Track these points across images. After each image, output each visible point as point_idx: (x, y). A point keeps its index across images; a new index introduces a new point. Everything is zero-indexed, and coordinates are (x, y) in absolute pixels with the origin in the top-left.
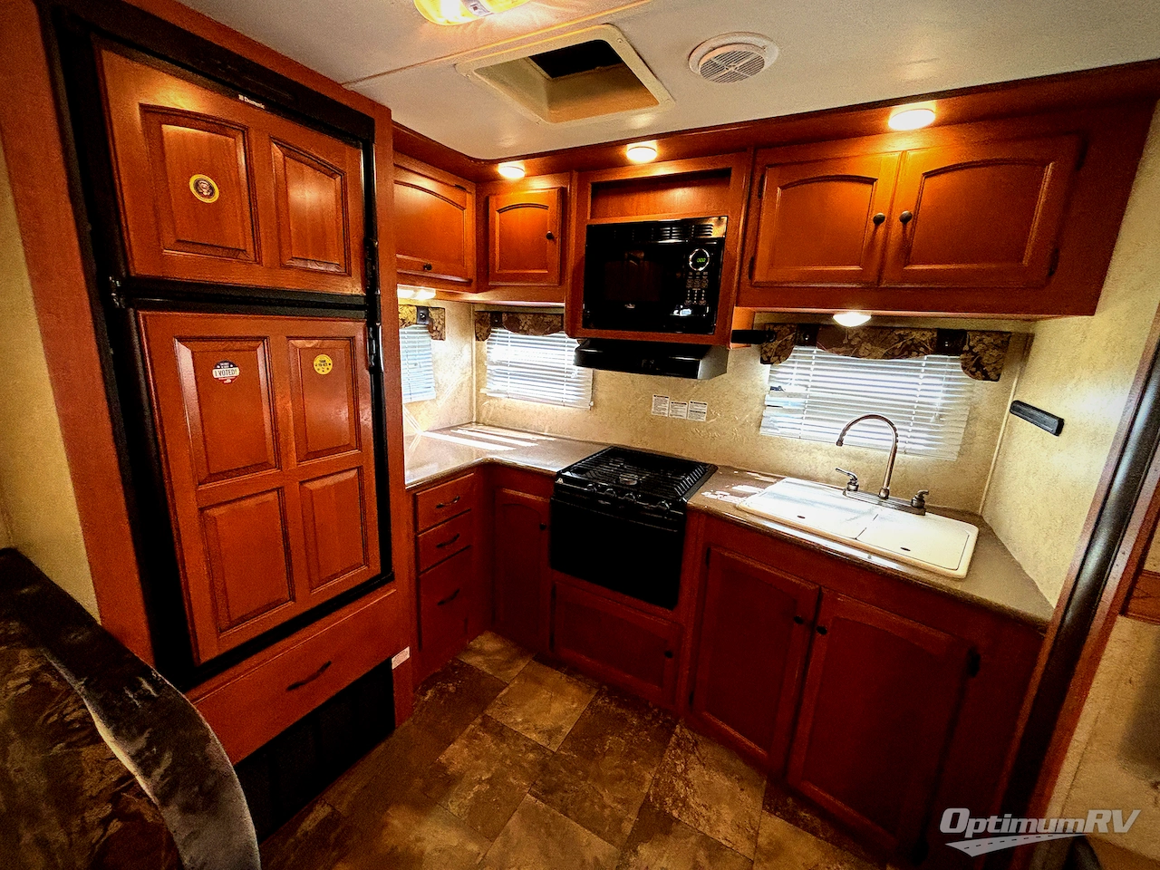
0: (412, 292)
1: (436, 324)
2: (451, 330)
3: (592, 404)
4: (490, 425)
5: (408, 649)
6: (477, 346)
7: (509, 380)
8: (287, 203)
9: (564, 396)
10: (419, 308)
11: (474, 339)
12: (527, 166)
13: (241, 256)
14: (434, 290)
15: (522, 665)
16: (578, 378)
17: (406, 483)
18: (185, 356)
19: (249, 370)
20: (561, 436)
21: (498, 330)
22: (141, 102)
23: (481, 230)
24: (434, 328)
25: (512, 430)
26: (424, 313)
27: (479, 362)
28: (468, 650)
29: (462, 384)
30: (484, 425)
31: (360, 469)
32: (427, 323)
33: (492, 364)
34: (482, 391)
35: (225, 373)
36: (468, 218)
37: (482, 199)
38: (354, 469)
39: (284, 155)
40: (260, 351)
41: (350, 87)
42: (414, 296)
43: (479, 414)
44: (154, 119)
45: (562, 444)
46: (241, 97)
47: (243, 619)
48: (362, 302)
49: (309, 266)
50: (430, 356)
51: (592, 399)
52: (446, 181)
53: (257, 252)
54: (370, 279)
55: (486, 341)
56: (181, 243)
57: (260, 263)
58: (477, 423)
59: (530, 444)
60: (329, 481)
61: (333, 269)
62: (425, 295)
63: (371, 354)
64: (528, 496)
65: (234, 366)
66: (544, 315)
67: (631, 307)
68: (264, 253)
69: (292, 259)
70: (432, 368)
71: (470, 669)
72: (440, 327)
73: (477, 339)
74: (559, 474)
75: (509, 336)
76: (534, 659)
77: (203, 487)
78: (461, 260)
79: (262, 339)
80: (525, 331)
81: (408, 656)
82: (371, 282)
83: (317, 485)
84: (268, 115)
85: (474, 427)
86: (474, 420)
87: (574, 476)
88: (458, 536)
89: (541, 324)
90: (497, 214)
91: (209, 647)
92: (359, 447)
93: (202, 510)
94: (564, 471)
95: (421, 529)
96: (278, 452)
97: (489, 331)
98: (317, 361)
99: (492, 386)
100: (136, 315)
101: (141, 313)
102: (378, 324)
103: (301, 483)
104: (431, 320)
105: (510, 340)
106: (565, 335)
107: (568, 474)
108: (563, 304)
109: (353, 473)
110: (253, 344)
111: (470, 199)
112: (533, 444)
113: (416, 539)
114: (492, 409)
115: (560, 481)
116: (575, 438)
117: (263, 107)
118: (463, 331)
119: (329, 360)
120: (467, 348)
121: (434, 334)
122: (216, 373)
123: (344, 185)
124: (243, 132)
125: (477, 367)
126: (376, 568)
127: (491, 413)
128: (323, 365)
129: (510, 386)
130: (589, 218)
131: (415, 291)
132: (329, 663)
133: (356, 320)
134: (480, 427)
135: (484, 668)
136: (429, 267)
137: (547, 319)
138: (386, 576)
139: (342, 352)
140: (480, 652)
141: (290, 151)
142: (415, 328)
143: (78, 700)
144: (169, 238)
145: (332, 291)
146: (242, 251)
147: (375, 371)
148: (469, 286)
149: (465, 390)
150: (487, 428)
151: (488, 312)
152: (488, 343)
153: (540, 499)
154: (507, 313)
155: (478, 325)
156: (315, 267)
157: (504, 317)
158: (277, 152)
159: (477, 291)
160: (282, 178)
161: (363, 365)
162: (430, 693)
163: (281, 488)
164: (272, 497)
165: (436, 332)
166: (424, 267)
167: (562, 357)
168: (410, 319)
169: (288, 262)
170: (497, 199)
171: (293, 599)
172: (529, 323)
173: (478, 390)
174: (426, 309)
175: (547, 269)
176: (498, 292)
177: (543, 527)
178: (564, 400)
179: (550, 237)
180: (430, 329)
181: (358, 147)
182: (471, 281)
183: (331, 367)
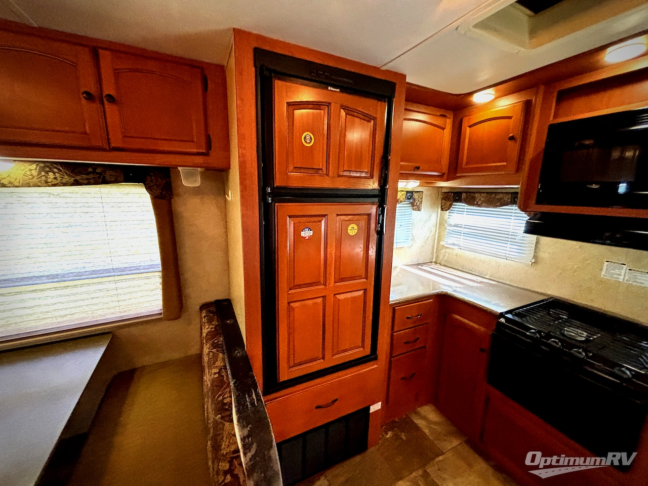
0: (406, 183)
1: (417, 202)
2: (425, 205)
3: (533, 261)
4: (444, 266)
5: (380, 403)
6: (441, 214)
7: (462, 237)
8: (345, 141)
9: (507, 252)
10: (407, 192)
11: (440, 209)
12: (496, 91)
13: (320, 172)
14: (419, 181)
15: (455, 442)
16: (523, 240)
17: (390, 300)
18: (290, 225)
19: (317, 232)
20: (501, 281)
21: (458, 204)
22: (287, 101)
23: (455, 140)
24: (415, 204)
25: (461, 271)
26: (410, 195)
27: (442, 223)
28: (417, 413)
29: (428, 238)
30: (441, 265)
31: (365, 290)
32: (411, 201)
33: (451, 225)
34: (442, 243)
35: (306, 234)
36: (447, 134)
37: (459, 119)
38: (362, 290)
39: (346, 114)
40: (323, 222)
41: (384, 68)
42: (406, 186)
43: (437, 257)
44: (291, 108)
45: (503, 288)
46: (329, 88)
47: (300, 364)
48: (377, 193)
49: (352, 174)
50: (411, 220)
51: (535, 257)
52: (434, 113)
53: (328, 168)
54: (384, 179)
55: (448, 211)
56: (297, 169)
57: (328, 175)
58: (436, 263)
59: (475, 284)
60: (349, 295)
61: (363, 175)
62: (412, 185)
63: (378, 223)
64: (471, 324)
65: (311, 230)
66: (496, 193)
67: (594, 186)
68: (330, 169)
69: (344, 171)
70: (410, 227)
71: (417, 428)
72: (419, 203)
73: (442, 209)
74: (502, 315)
75: (466, 208)
76: (465, 442)
77: (290, 292)
78: (439, 161)
79: (324, 216)
80: (478, 205)
81: (380, 408)
82: (383, 181)
83: (341, 297)
84: (341, 94)
85: (433, 266)
86: (434, 261)
87: (516, 319)
88: (418, 338)
89: (494, 199)
90: (468, 128)
91: (284, 375)
92: (366, 278)
93: (289, 303)
94: (507, 312)
95: (396, 329)
96: (325, 277)
97: (451, 205)
98: (350, 228)
99: (448, 241)
100: (275, 205)
101: (276, 204)
102: (385, 206)
103: (335, 295)
104: (414, 199)
105: (466, 210)
106: (517, 208)
107: (509, 316)
108: (519, 186)
109: (362, 292)
110: (320, 219)
111: (449, 122)
112: (478, 285)
113: (392, 336)
114: (447, 255)
115: (502, 320)
116: (514, 285)
117: (339, 90)
118: (433, 204)
119: (356, 227)
120: (434, 216)
121: (415, 207)
122: (303, 234)
123: (375, 125)
124: (328, 106)
125: (439, 226)
126: (368, 351)
127: (446, 257)
128: (352, 229)
129: (461, 240)
130: (552, 118)
131: (407, 183)
132: (337, 400)
133: (373, 204)
134: (438, 266)
135: (427, 431)
136: (418, 168)
137: (498, 197)
138: (372, 356)
139: (363, 223)
140: (424, 418)
141: (350, 111)
142: (404, 204)
143: (230, 392)
144: (291, 168)
145: (362, 187)
146: (320, 169)
147: (380, 233)
148: (441, 177)
149: (430, 241)
150: (443, 267)
151: (452, 192)
152: (449, 212)
153: (482, 329)
154: (466, 192)
155: (444, 201)
156: (355, 175)
157: (464, 196)
158: (343, 113)
159: (447, 180)
160: (344, 127)
161: (374, 230)
162: (390, 434)
163: (324, 296)
164: (320, 300)
165: (416, 206)
166: (415, 168)
167: (509, 224)
168: (402, 199)
169: (341, 173)
170: (469, 119)
171: (323, 358)
172: (482, 199)
173: (438, 242)
174: (412, 192)
175: (506, 162)
176: (463, 180)
177: (482, 350)
178: (507, 255)
179: (512, 138)
180: (413, 204)
181: (385, 102)
182: (444, 174)
183: (356, 231)
